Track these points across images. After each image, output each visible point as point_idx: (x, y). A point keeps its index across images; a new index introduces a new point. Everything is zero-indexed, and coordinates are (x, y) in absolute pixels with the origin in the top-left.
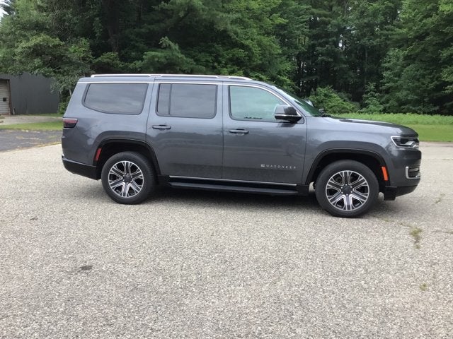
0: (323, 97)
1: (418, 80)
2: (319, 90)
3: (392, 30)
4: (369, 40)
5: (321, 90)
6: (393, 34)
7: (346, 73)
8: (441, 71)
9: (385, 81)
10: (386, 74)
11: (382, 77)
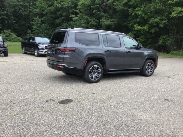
0: (8, 35)
1: (48, 30)
2: (6, 31)
3: (33, 9)
4: (23, 12)
5: (7, 31)
6: (33, 11)
7: (14, 25)
8: (56, 28)
9: (34, 29)
10: (34, 27)
11: (33, 28)
